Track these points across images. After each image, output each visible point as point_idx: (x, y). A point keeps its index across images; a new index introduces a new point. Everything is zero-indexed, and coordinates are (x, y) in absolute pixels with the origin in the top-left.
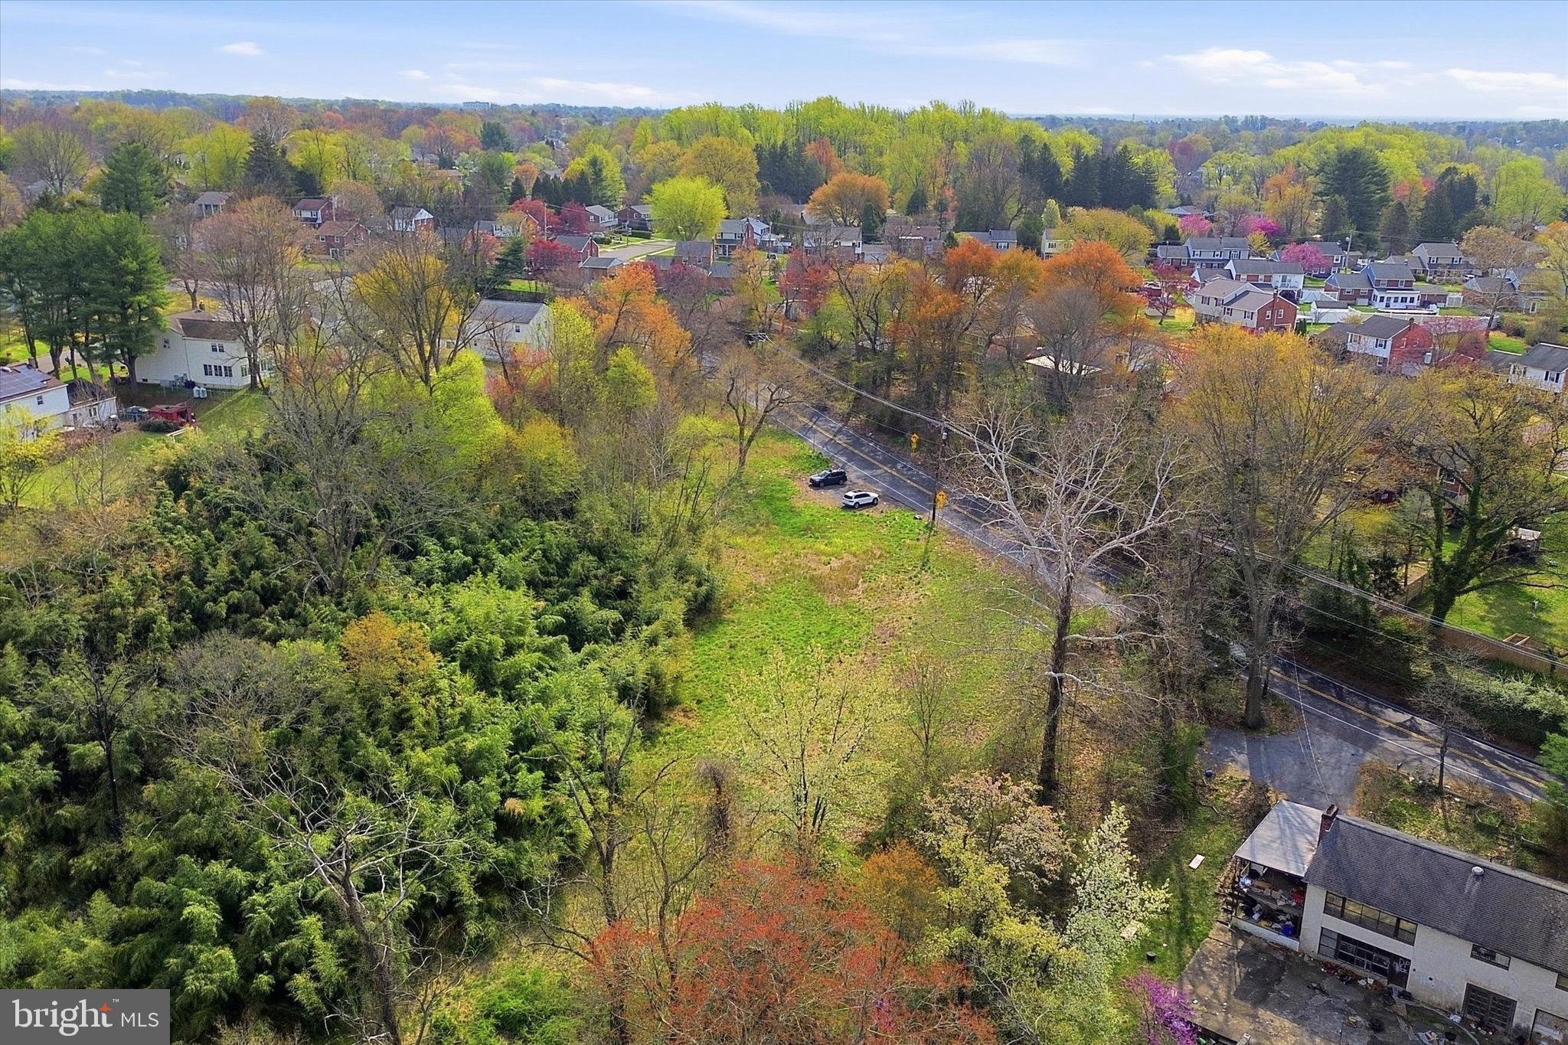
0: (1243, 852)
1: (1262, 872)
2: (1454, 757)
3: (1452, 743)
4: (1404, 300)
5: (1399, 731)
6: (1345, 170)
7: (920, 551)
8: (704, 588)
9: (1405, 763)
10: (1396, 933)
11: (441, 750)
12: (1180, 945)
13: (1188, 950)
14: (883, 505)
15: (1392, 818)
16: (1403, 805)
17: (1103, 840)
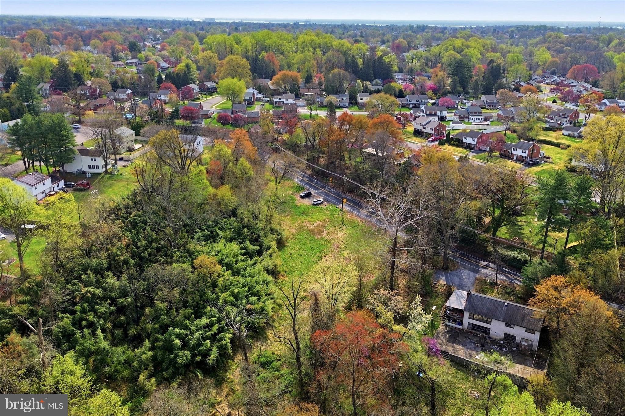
0: (447, 304)
1: (452, 309)
2: (500, 274)
3: (499, 270)
4: (479, 119)
5: (485, 267)
6: (457, 67)
7: (340, 219)
8: (279, 237)
9: (487, 276)
10: (487, 322)
11: (228, 293)
12: (432, 330)
13: (434, 331)
14: (325, 203)
15: (484, 292)
16: (487, 288)
17: (415, 304)
